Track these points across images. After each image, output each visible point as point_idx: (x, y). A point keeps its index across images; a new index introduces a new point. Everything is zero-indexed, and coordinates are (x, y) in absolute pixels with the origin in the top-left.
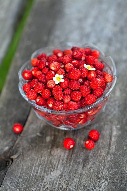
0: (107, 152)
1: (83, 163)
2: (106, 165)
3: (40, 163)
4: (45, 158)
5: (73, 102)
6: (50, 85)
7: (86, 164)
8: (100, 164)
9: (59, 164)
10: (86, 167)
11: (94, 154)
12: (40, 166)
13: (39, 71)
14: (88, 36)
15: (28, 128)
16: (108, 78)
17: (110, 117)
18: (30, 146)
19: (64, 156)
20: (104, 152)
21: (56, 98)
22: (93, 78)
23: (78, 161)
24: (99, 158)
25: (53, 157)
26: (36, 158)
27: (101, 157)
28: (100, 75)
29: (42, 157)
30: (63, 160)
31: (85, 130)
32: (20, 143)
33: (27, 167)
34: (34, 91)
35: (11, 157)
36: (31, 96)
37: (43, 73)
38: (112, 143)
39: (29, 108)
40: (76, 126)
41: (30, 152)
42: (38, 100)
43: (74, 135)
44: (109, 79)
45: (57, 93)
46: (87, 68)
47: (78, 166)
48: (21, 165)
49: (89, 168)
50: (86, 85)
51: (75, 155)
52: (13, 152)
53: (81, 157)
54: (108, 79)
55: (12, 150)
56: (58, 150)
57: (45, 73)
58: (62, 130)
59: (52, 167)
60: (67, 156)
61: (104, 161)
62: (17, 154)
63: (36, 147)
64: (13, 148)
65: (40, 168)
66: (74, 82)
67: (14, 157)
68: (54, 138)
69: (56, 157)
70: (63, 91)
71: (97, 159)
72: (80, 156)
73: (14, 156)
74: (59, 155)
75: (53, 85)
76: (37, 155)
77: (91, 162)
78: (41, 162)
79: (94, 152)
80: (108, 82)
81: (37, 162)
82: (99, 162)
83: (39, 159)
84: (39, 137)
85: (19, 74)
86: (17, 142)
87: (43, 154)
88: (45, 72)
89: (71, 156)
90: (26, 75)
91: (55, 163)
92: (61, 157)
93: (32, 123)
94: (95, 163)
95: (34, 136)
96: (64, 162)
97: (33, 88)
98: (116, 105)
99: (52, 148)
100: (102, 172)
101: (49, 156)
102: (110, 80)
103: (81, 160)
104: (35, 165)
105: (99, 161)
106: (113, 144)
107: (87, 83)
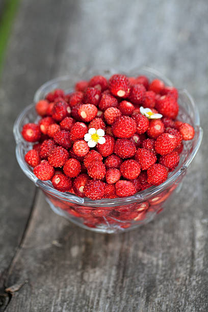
0: (188, 270)
1: (146, 294)
2: (189, 295)
3: (63, 298)
4: (72, 289)
5: (125, 182)
6: (80, 151)
7: (152, 296)
8: (177, 294)
9: (101, 299)
10: (153, 301)
11: (165, 275)
12: (64, 305)
13: (54, 123)
14: (130, 53)
15: (35, 232)
16: (187, 132)
17: (187, 204)
18: (43, 267)
19: (109, 283)
20: (184, 270)
21: (91, 175)
22: (160, 134)
23: (136, 290)
24: (175, 282)
25: (88, 285)
26: (56, 289)
27: (178, 281)
28: (172, 128)
29: (66, 287)
30: (107, 291)
31: (143, 232)
32: (23, 261)
33: (40, 308)
34: (49, 163)
35: (8, 290)
36: (43, 173)
37: (62, 129)
38: (196, 252)
39: (32, 194)
40: (129, 225)
41: (44, 277)
42: (57, 180)
43: (123, 241)
44: (189, 135)
45: (94, 166)
46: (147, 115)
47: (138, 300)
48: (29, 304)
49: (159, 304)
50: (146, 148)
51: (128, 279)
52: (10, 279)
53: (142, 282)
54: (187, 135)
55: (6, 275)
56: (95, 272)
57: (68, 128)
58: (100, 234)
59: (88, 306)
60: (115, 282)
61: (184, 287)
62: (19, 282)
63: (52, 267)
64: (10, 272)
65: (65, 307)
66: (125, 144)
67: (13, 289)
68: (87, 249)
69: (93, 286)
70: (104, 161)
71: (171, 285)
72: (138, 280)
73: (13, 287)
74: (98, 281)
75: (84, 151)
76: (57, 282)
77: (160, 291)
78: (67, 296)
79: (164, 273)
80: (186, 140)
81: (58, 297)
82: (176, 291)
83: (61, 290)
84: (57, 248)
85: (14, 131)
86: (16, 260)
87: (68, 280)
88: (66, 127)
89: (122, 282)
90: (30, 133)
91: (92, 296)
92: (104, 285)
93: (40, 222)
94: (169, 293)
95: (47, 246)
96: (110, 293)
97: (46, 158)
98: (195, 180)
99: (83, 268)
100: (183, 309)
101: (79, 284)
102: (191, 135)
103: (140, 289)
104: (55, 302)
105: (176, 288)
106: (198, 254)
107: (149, 143)
